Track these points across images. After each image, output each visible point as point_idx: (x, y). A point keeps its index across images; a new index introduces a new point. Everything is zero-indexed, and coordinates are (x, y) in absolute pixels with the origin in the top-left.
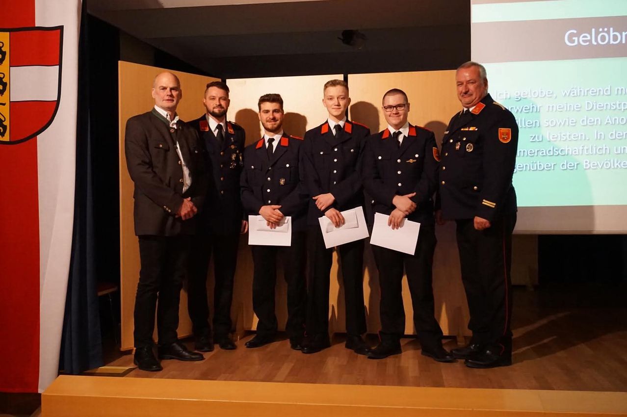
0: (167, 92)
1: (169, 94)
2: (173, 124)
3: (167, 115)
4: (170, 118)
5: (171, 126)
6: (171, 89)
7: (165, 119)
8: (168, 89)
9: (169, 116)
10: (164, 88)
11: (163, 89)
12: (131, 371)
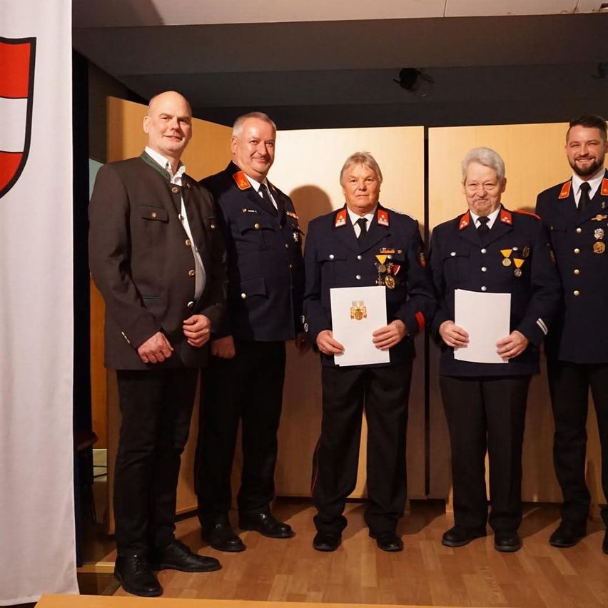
0: (172, 124)
1: (176, 126)
2: (177, 180)
3: (167, 165)
4: (172, 169)
5: (173, 182)
6: (179, 120)
7: (165, 171)
8: (175, 120)
9: (170, 167)
10: (168, 117)
11: (165, 118)
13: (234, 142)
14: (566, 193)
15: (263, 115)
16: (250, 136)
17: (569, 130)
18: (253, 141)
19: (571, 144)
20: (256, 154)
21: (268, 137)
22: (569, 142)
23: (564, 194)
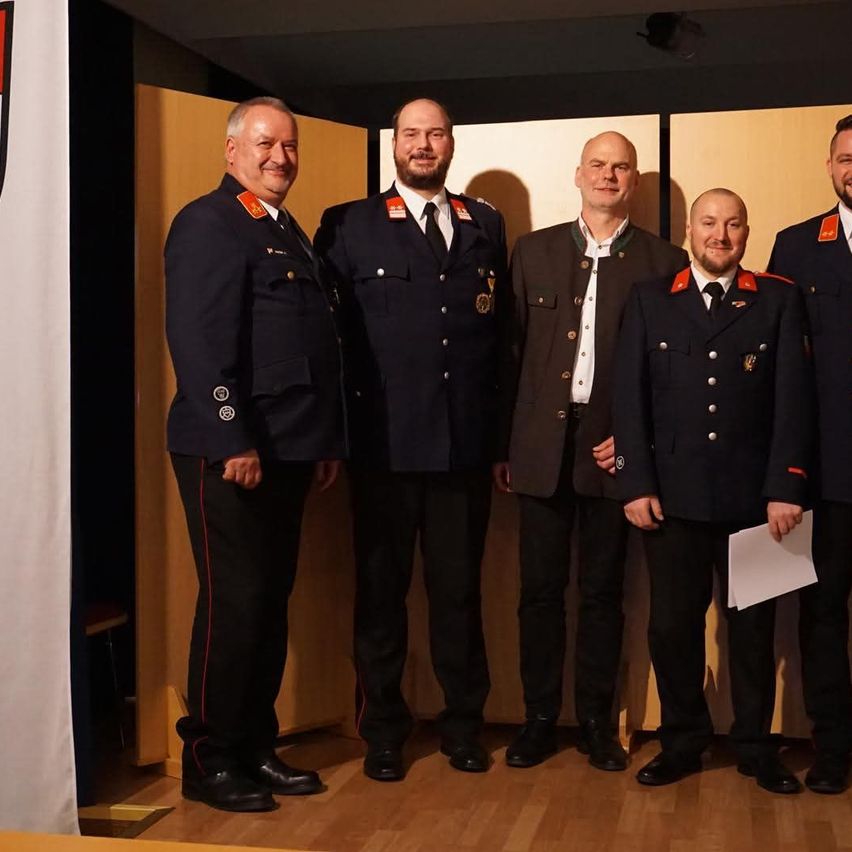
0: (605, 173)
8: (609, 166)
11: (597, 166)
12: (163, 815)
13: (231, 145)
14: (830, 234)
15: (277, 101)
16: (257, 135)
17: (836, 135)
18: (263, 143)
19: (839, 157)
20: (268, 164)
21: (286, 136)
22: (838, 153)
23: (826, 235)
